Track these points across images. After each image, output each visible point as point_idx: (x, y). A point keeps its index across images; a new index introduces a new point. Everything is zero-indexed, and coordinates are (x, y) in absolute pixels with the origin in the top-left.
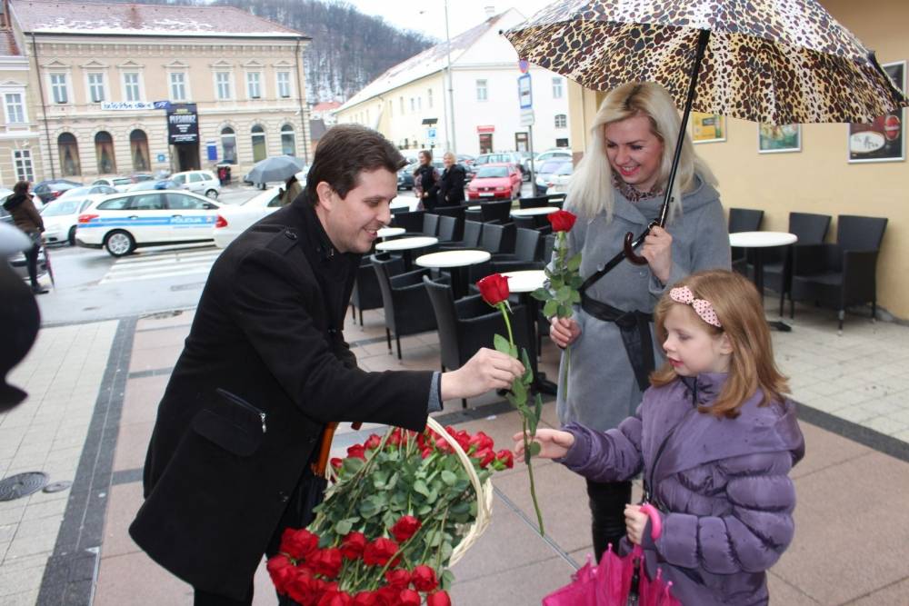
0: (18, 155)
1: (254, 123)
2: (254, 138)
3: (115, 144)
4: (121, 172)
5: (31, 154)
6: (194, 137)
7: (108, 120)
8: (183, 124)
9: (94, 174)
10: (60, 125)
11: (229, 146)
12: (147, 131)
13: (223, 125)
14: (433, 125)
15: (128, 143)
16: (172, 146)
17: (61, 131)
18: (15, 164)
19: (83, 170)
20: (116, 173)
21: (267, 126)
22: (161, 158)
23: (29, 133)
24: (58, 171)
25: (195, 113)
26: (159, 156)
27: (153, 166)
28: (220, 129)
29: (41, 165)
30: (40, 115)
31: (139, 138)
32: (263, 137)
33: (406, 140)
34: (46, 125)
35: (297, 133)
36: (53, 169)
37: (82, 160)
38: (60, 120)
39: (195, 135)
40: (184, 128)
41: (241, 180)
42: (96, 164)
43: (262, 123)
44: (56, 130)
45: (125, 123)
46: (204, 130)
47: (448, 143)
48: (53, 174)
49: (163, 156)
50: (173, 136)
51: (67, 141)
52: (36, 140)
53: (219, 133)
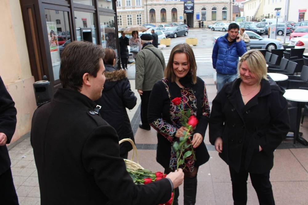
0: (138, 16)
1: (213, 7)
2: (212, 12)
3: (167, 13)
4: (168, 22)
5: (141, 16)
6: (192, 11)
7: (165, 5)
8: (189, 6)
9: (159, 22)
10: (150, 7)
11: (204, 14)
12: (177, 9)
13: (203, 7)
14: (279, 11)
15: (171, 13)
16: (185, 14)
17: (151, 8)
18: (137, 19)
19: (156, 21)
20: (166, 22)
21: (217, 8)
22: (181, 18)
23: (141, 9)
24: (149, 21)
25: (193, 3)
26: (180, 17)
27: (178, 20)
28: (201, 8)
29: (144, 19)
30: (145, 3)
31: (174, 11)
32: (216, 11)
33: (269, 14)
34: (147, 6)
35: (228, 11)
36: (147, 21)
37: (156, 18)
38: (151, 5)
39: (192, 10)
40: (189, 8)
41: (207, 26)
42: (160, 19)
43: (216, 7)
44: (149, 8)
45: (171, 6)
46: (196, 9)
47: (286, 16)
48: (147, 22)
49: (181, 17)
50: (185, 11)
51: (152, 11)
52: (143, 11)
53: (201, 10)
